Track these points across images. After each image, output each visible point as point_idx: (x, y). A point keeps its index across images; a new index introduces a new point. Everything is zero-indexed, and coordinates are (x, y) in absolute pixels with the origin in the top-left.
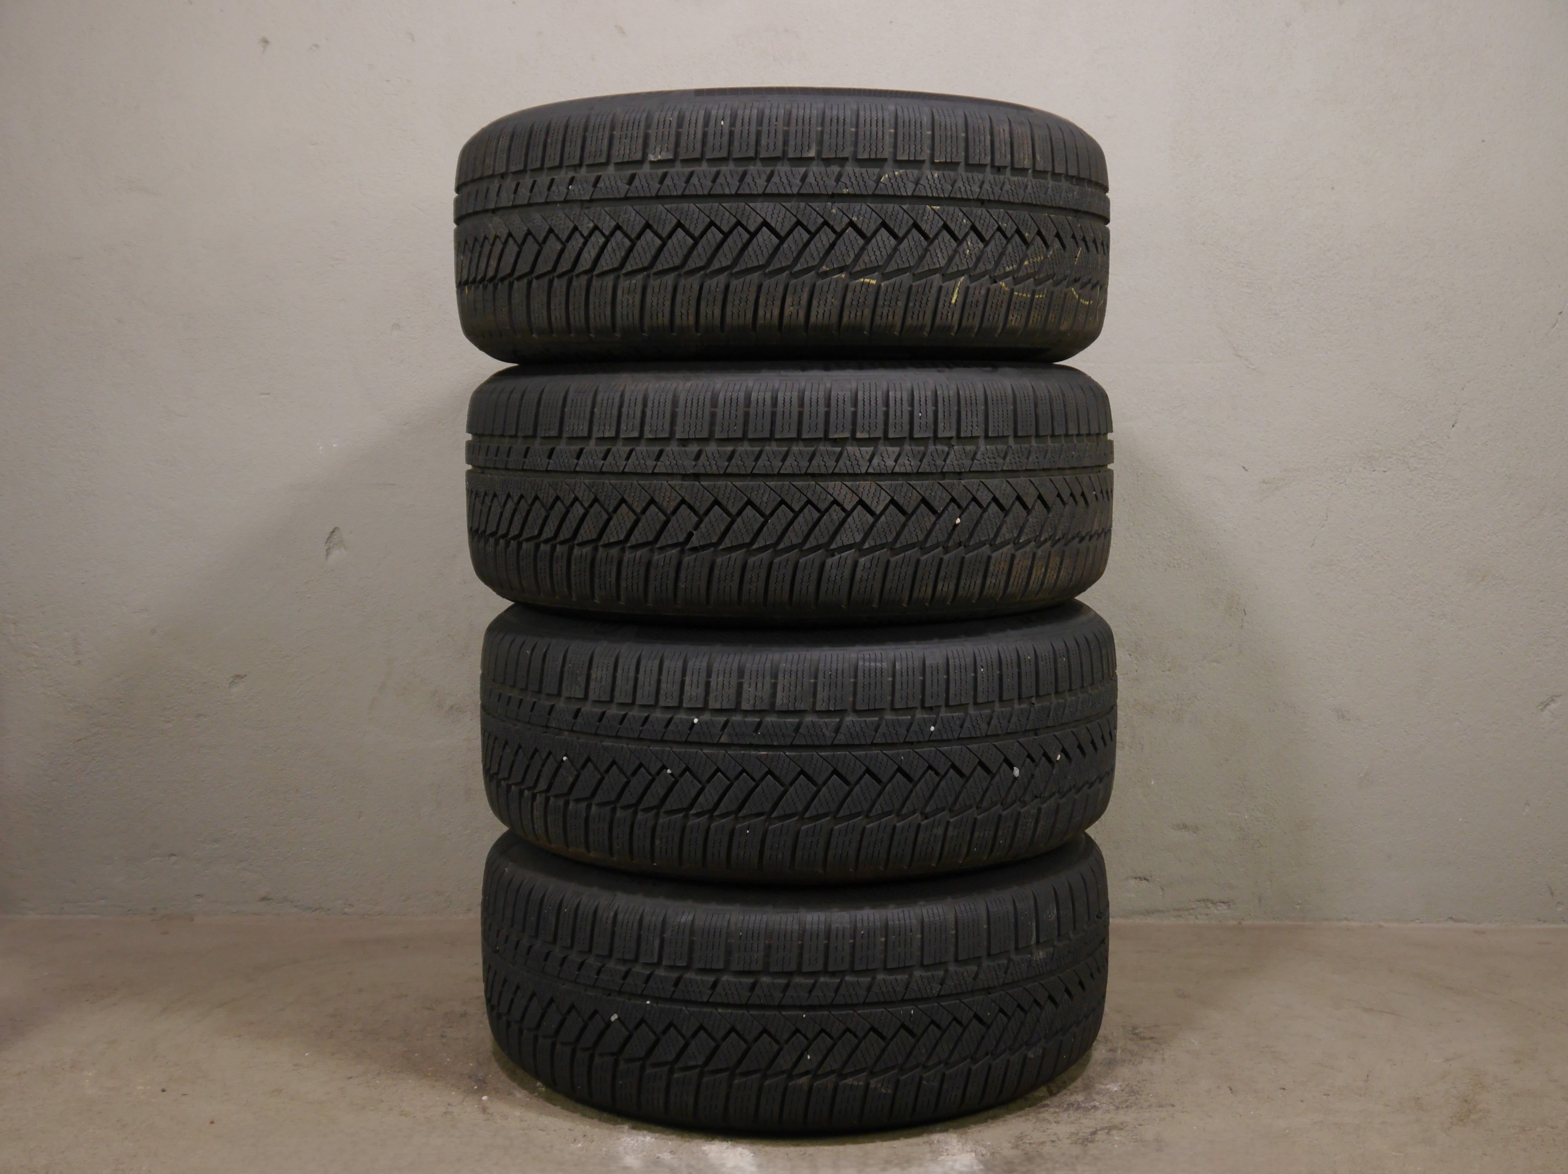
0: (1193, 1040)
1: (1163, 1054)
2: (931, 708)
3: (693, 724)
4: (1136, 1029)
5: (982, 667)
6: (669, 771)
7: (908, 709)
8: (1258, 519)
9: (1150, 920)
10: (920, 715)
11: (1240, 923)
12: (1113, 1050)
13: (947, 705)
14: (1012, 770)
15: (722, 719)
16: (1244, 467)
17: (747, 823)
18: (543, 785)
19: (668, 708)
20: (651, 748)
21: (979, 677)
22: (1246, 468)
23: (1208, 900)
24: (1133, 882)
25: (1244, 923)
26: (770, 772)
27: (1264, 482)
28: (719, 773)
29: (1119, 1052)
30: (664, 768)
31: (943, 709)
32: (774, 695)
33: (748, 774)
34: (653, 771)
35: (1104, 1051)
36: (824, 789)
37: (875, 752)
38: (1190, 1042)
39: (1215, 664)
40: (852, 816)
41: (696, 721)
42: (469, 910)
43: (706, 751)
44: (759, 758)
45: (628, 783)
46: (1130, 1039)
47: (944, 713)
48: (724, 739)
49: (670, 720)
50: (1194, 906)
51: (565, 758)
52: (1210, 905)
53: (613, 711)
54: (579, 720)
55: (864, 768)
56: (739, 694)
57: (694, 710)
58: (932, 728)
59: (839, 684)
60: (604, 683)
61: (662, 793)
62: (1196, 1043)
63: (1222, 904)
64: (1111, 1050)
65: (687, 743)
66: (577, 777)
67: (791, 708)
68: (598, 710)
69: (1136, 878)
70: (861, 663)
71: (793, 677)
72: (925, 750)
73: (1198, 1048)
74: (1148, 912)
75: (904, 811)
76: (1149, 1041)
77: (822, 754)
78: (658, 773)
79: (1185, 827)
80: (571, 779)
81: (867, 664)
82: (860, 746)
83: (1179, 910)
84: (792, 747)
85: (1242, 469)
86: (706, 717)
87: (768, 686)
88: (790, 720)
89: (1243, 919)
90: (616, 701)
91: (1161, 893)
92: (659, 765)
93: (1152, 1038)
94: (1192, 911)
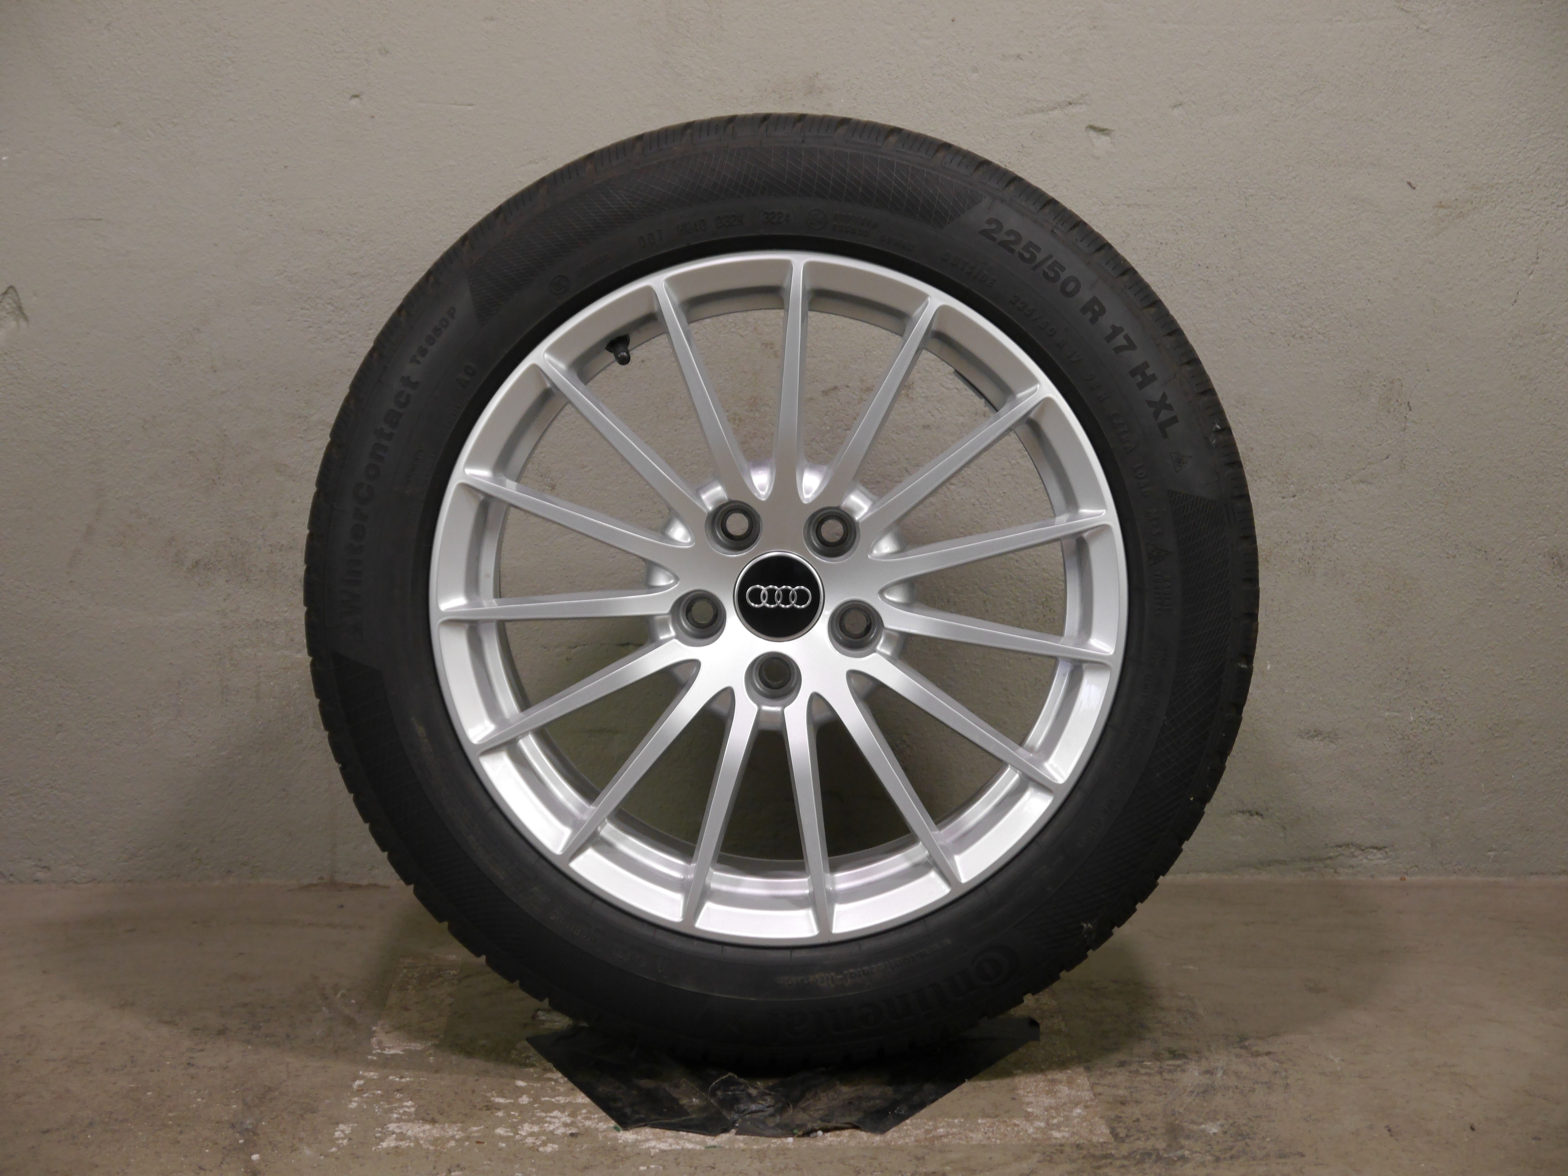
0: (1331, 1057)
1: (1286, 1077)
4: (1246, 1039)
8: (1432, 263)
9: (1265, 876)
11: (1403, 879)
12: (1210, 1072)
16: (1409, 184)
22: (1413, 183)
23: (1352, 844)
24: (1239, 819)
25: (1408, 878)
27: (1441, 206)
29: (1219, 1075)
35: (1196, 1073)
38: (1327, 1059)
39: (1363, 486)
42: (229, 872)
46: (1237, 1056)
50: (1332, 854)
52: (1357, 853)
62: (1337, 1060)
63: (1375, 851)
64: (1207, 1072)
69: (1243, 812)
73: (1339, 1069)
74: (1264, 864)
76: (1266, 1059)
79: (1318, 733)
83: (1309, 860)
85: (1408, 187)
89: (1406, 873)
91: (1282, 835)
93: (1268, 1054)
94: (1328, 862)
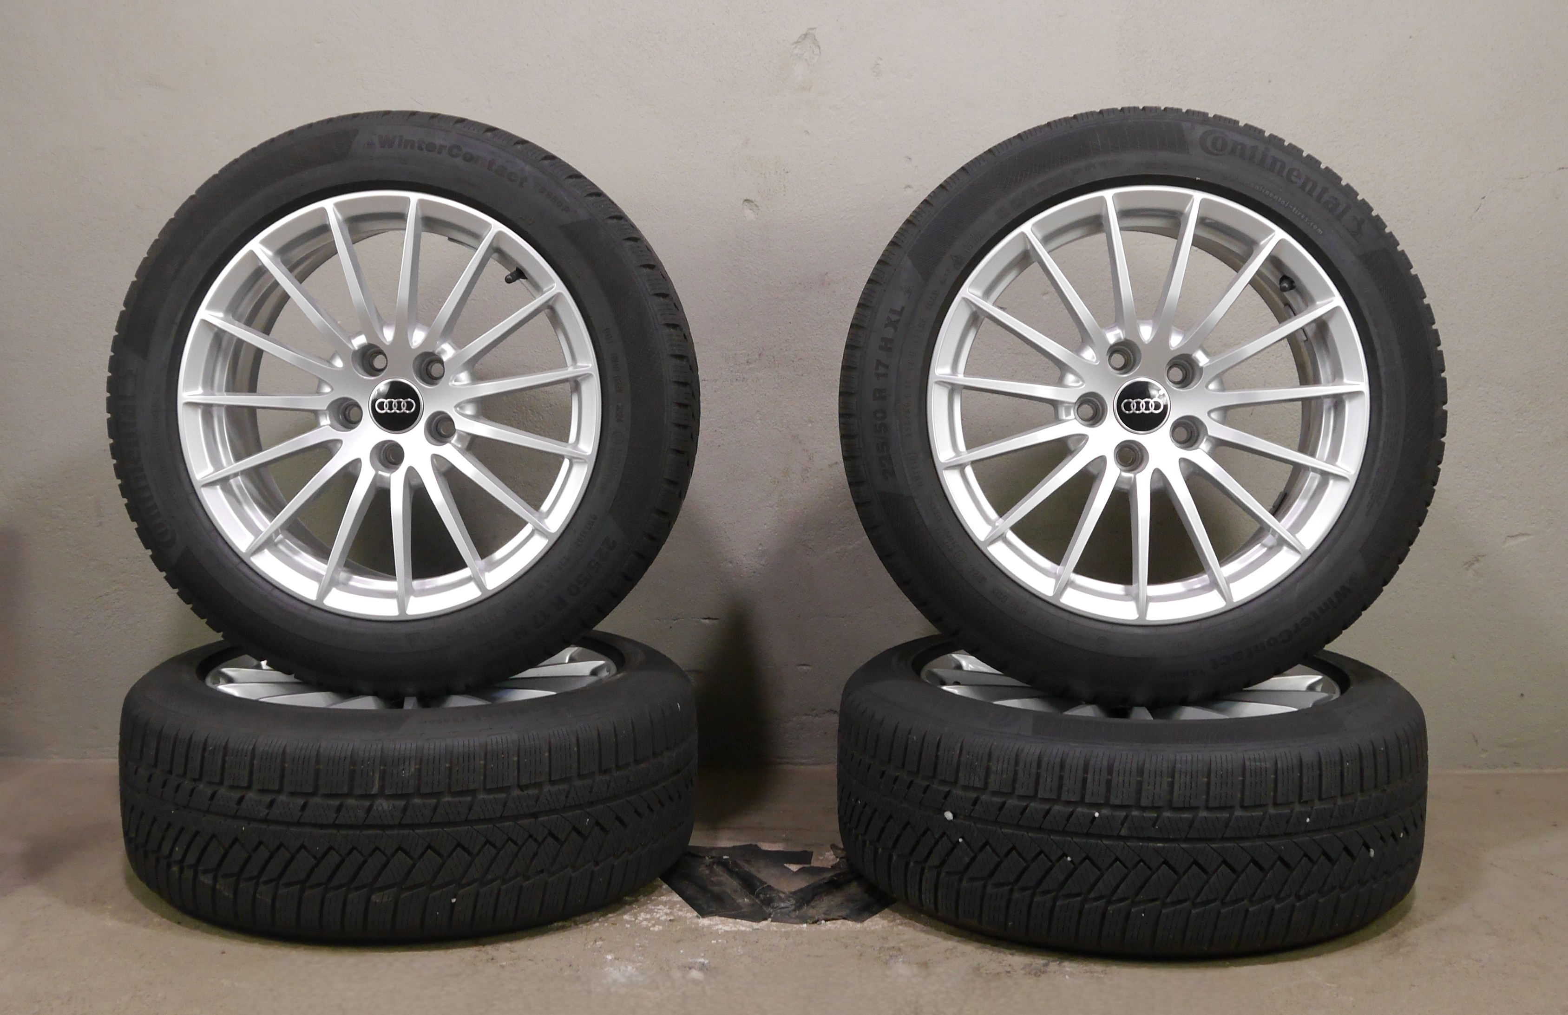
2: (1306, 802)
3: (1094, 817)
5: (1348, 762)
6: (1069, 859)
7: (1288, 803)
10: (1298, 808)
13: (1320, 799)
14: (1369, 851)
15: (1122, 814)
17: (1142, 907)
18: (934, 860)
19: (1068, 803)
20: (1052, 837)
21: (1346, 770)
26: (1166, 862)
28: (1118, 862)
30: (1065, 855)
31: (1317, 801)
32: (1171, 792)
33: (1145, 863)
34: (1054, 858)
36: (1214, 878)
37: (1259, 843)
40: (1237, 901)
41: (1097, 815)
43: (1106, 842)
44: (1156, 850)
45: (1026, 868)
47: (1318, 805)
48: (1124, 832)
49: (1072, 813)
51: (960, 840)
53: (1012, 802)
54: (977, 807)
55: (1249, 858)
56: (1139, 792)
57: (1097, 806)
58: (1308, 820)
59: (1230, 782)
60: (1005, 776)
61: (1061, 878)
65: (1088, 835)
66: (973, 859)
67: (1187, 805)
68: (998, 800)
70: (1247, 763)
71: (1188, 777)
72: (1302, 839)
75: (1282, 895)
77: (1213, 846)
78: (1058, 860)
80: (967, 860)
81: (1253, 764)
82: (1247, 838)
84: (1187, 840)
86: (1105, 811)
87: (1165, 786)
88: (1185, 815)
90: (1017, 793)
92: (1060, 853)
